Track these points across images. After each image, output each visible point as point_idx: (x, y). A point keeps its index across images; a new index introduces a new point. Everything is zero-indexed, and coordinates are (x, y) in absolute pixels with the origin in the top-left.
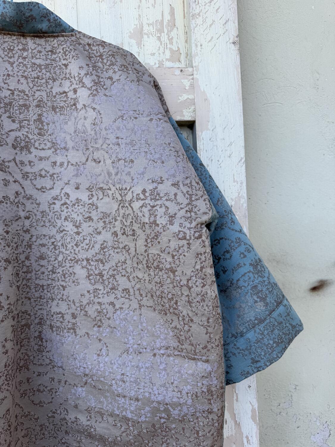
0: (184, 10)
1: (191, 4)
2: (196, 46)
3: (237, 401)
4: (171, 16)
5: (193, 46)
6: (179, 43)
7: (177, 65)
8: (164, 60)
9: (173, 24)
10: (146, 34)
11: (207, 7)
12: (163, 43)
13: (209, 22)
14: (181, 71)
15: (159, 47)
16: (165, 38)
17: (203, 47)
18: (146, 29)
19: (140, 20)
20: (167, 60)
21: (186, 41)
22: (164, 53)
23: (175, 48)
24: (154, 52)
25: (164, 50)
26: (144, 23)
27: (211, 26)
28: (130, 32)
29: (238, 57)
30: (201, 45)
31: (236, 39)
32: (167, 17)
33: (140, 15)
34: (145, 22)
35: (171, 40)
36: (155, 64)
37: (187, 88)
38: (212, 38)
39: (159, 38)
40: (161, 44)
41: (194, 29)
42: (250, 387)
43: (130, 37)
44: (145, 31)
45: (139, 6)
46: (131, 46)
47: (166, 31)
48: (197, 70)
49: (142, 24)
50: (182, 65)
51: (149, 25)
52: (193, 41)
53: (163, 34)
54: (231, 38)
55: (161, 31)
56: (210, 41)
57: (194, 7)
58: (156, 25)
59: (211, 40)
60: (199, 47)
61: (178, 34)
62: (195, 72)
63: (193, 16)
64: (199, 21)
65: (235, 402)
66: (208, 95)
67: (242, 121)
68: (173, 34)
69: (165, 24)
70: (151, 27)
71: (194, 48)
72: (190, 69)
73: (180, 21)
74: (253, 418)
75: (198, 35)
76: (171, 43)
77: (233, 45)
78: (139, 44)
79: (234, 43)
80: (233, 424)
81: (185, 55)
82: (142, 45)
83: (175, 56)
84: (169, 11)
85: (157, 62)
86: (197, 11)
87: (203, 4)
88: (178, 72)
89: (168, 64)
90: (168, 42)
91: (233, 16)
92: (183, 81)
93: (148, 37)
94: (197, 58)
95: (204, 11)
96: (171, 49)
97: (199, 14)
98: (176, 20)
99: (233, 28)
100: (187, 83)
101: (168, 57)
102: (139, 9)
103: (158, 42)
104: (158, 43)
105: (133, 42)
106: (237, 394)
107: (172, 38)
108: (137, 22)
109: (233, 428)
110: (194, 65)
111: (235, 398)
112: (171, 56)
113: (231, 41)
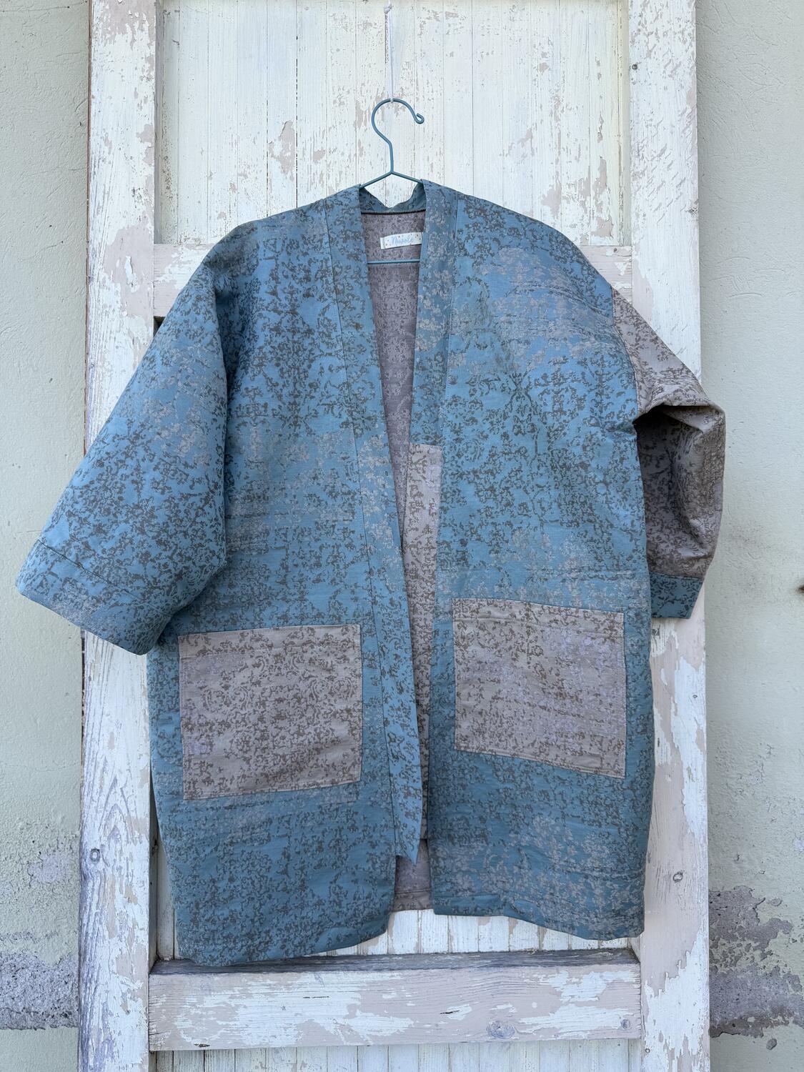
0: (620, 164)
1: (633, 159)
2: (638, 216)
3: (676, 715)
4: (601, 172)
5: (633, 216)
6: (612, 211)
7: (607, 241)
8: (589, 233)
9: (603, 184)
10: (565, 198)
11: (655, 162)
12: (588, 209)
13: (657, 182)
14: (615, 250)
15: (583, 216)
16: (591, 203)
17: (646, 217)
18: (565, 191)
19: (557, 179)
20: (592, 233)
21: (621, 208)
22: (589, 224)
23: (604, 217)
24: (575, 222)
25: (590, 220)
26: (563, 184)
27: (659, 188)
28: (544, 196)
29: (697, 230)
30: (644, 215)
31: (695, 206)
32: (596, 174)
33: (557, 173)
34: (564, 181)
35: (599, 206)
36: (576, 239)
37: (622, 274)
38: (660, 204)
39: (583, 204)
40: (586, 212)
41: (635, 194)
42: (695, 696)
43: (543, 203)
44: (565, 194)
45: (557, 161)
46: (544, 215)
47: (593, 193)
48: (637, 249)
49: (560, 184)
50: (615, 242)
51: (569, 185)
52: (633, 209)
53: (588, 198)
54: (687, 205)
55: (586, 193)
56: (656, 210)
57: (637, 162)
58: (580, 186)
59: (659, 207)
60: (641, 218)
61: (610, 198)
62: (634, 253)
63: (635, 175)
64: (643, 181)
65: (673, 715)
66: (651, 283)
67: (698, 321)
68: (603, 197)
69: (592, 183)
70: (573, 189)
71: (634, 219)
72: (628, 248)
73: (613, 180)
74: (699, 742)
75: (641, 201)
76: (600, 210)
77: (689, 214)
78: (555, 212)
79: (691, 211)
80: (669, 748)
81: (619, 227)
82: (559, 215)
83: (605, 229)
84: (598, 166)
85: (579, 237)
86: (641, 169)
87: (650, 158)
88: (610, 252)
89: (594, 240)
90: (595, 209)
91: (690, 173)
92: (616, 264)
93: (568, 202)
94: (637, 232)
95: (650, 168)
96: (599, 219)
97: (643, 173)
98: (608, 179)
99: (690, 192)
100: (622, 267)
101: (594, 230)
102: (557, 164)
103: (581, 208)
104: (581, 210)
105: (547, 209)
106: (676, 705)
107: (601, 203)
108: (553, 182)
109: (669, 753)
110: (633, 241)
111: (673, 710)
112: (600, 228)
113: (687, 209)
